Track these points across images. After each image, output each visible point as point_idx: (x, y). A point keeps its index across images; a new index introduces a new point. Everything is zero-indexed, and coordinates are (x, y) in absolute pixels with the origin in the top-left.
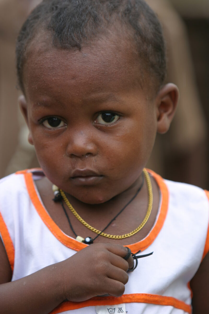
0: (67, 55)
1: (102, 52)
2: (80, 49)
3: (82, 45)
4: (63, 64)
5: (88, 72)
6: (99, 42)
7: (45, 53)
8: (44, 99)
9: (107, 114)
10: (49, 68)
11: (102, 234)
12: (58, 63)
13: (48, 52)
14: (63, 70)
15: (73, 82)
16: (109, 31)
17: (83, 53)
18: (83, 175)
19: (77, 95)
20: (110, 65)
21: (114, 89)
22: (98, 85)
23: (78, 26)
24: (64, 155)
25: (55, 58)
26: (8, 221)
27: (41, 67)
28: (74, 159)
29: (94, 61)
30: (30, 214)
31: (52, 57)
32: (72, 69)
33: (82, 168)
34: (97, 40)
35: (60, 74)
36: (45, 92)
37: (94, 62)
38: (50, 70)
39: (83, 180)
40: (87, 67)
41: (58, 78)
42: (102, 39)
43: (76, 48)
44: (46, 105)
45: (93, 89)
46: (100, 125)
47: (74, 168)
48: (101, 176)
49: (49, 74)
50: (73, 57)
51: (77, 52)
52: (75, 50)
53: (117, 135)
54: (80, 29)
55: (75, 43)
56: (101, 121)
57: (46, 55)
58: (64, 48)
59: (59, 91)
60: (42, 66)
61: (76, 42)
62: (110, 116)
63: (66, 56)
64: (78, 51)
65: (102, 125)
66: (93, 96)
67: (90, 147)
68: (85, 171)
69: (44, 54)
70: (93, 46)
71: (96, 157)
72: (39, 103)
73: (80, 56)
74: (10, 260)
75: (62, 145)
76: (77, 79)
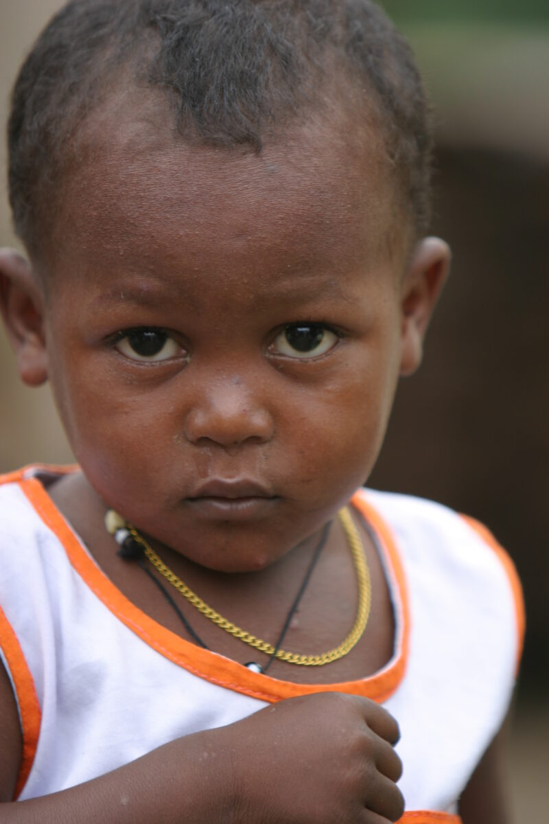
0: (223, 167)
1: (316, 162)
2: (257, 148)
3: (263, 138)
4: (212, 193)
5: (282, 219)
6: (305, 131)
7: (151, 155)
8: (144, 286)
9: (300, 329)
10: (168, 199)
11: (280, 654)
12: (195, 188)
13: (162, 153)
14: (212, 210)
15: (239, 244)
16: (326, 99)
17: (268, 162)
18: (230, 496)
19: (246, 281)
20: (336, 201)
21: (341, 267)
22: (303, 257)
23: (246, 81)
24: (175, 437)
25: (188, 172)
26: (17, 621)
27: (142, 194)
28: (206, 451)
29: (297, 187)
30: (78, 598)
31: (176, 168)
32: (238, 207)
33: (230, 477)
34: (300, 126)
35: (202, 221)
36: (152, 267)
37: (297, 190)
38: (172, 206)
39: (224, 507)
40: (279, 205)
41: (197, 232)
42: (312, 122)
43: (245, 147)
44: (144, 300)
45: (289, 266)
46: (282, 358)
47: (205, 475)
48: (275, 497)
49: (168, 219)
50: (241, 172)
51: (250, 158)
52: (244, 154)
53: (330, 388)
54: (255, 91)
55: (246, 132)
56: (285, 348)
57: (155, 162)
58: (215, 144)
59: (196, 269)
60: (144, 191)
61: (248, 130)
62: (308, 333)
63: (220, 169)
64: (252, 155)
65: (291, 359)
66: (286, 285)
67: (259, 421)
68: (238, 484)
69: (149, 157)
70: (292, 143)
71: (266, 446)
72: (124, 295)
73: (260, 170)
74: (25, 729)
75: (172, 408)
76: (249, 238)
